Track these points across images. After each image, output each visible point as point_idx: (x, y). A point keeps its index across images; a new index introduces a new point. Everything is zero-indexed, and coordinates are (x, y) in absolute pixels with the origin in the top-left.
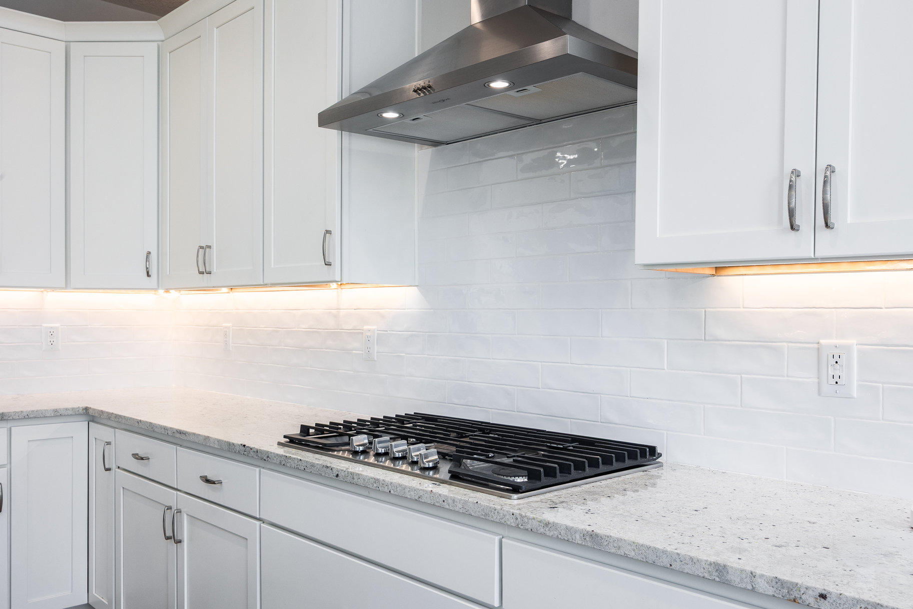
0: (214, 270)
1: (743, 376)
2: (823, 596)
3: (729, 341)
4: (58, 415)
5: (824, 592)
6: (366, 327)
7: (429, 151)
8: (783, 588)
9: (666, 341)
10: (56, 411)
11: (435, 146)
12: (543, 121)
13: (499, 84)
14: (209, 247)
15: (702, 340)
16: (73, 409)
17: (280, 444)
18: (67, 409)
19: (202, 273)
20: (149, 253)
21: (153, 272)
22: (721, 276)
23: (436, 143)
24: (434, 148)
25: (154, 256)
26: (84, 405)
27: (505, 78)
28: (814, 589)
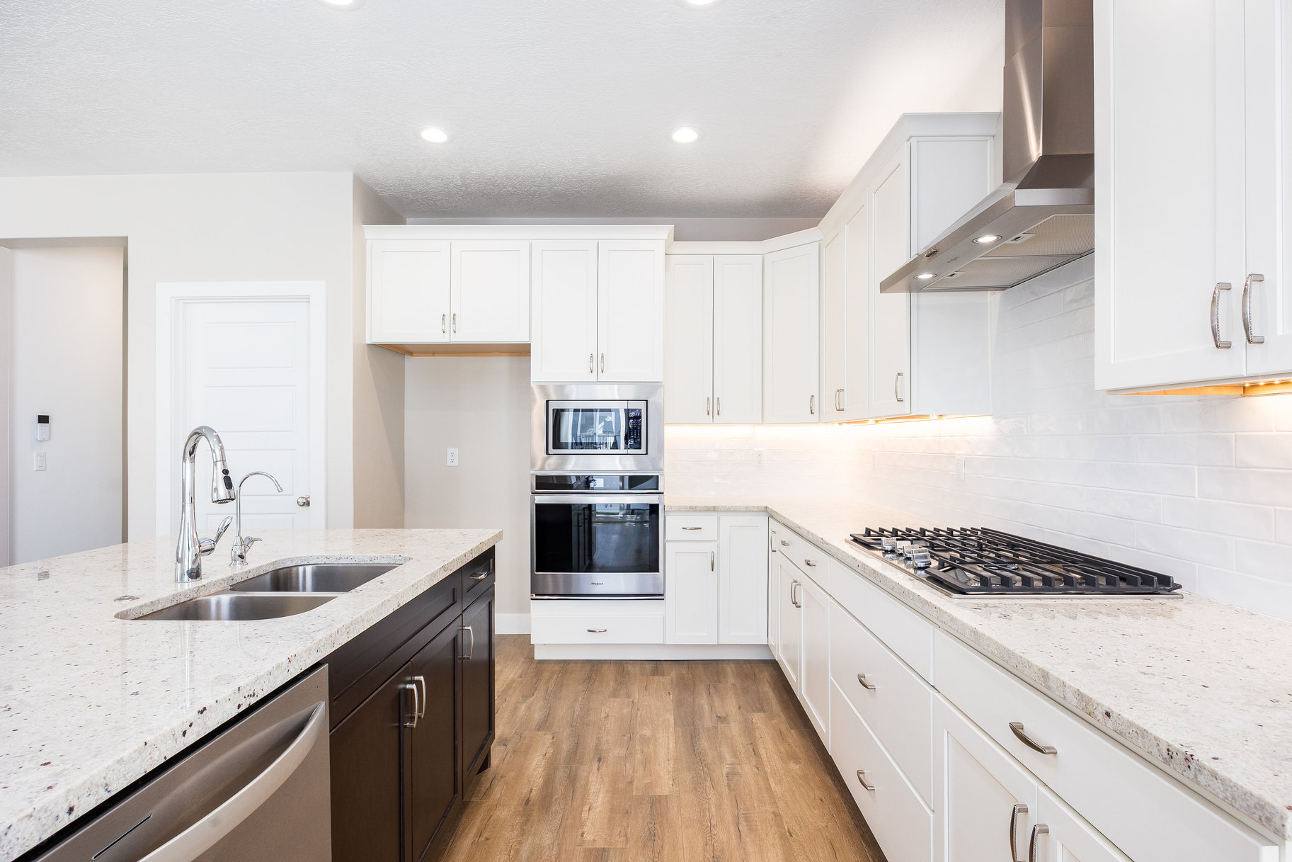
0: (846, 408)
1: (1277, 507)
2: (1108, 714)
3: (1261, 468)
4: (748, 510)
5: (1109, 711)
6: (957, 452)
7: (999, 294)
8: (1082, 701)
9: (1196, 467)
10: (747, 507)
11: (1003, 290)
12: (1084, 255)
13: (987, 239)
14: (843, 390)
15: (1233, 467)
16: (758, 507)
17: (846, 541)
18: (754, 507)
19: (838, 410)
20: (813, 396)
21: (816, 410)
22: (1250, 396)
23: (1003, 288)
24: (1002, 292)
25: (816, 399)
26: (765, 505)
27: (991, 232)
28: (1103, 706)
